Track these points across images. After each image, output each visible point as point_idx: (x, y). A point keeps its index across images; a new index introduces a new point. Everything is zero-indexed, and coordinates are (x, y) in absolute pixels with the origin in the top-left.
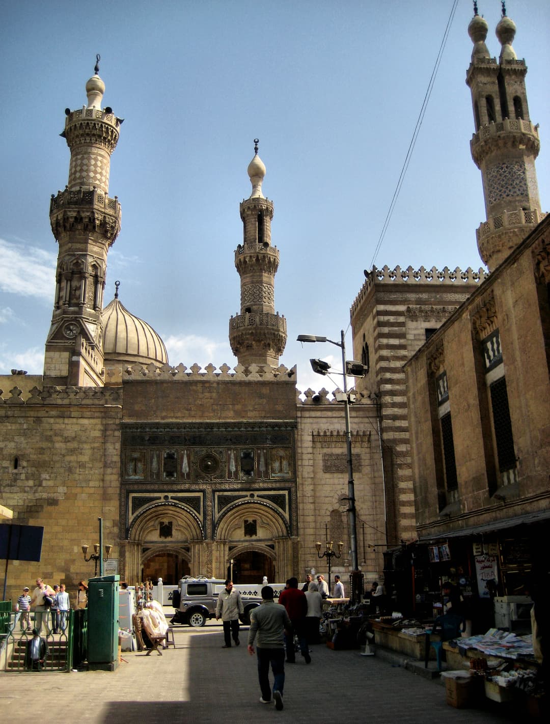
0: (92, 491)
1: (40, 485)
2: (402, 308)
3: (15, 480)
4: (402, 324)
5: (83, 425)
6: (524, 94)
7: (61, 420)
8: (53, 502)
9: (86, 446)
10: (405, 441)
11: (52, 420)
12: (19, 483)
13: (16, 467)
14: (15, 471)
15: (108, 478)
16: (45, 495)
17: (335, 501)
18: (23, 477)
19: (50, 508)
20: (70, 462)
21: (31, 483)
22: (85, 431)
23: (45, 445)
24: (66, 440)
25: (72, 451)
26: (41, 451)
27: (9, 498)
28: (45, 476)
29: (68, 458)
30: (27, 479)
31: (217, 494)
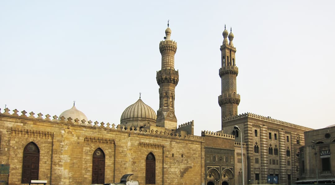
0: (199, 165)
1: (188, 163)
2: (252, 124)
3: (182, 161)
4: (251, 128)
5: (197, 147)
6: (235, 58)
7: (192, 145)
8: (191, 167)
9: (197, 152)
10: (252, 157)
11: (190, 144)
12: (183, 162)
13: (182, 157)
14: (182, 158)
15: (202, 161)
16: (189, 166)
17: (239, 169)
18: (184, 160)
19: (190, 169)
20: (194, 157)
21: (186, 162)
22: (197, 148)
23: (188, 151)
24: (193, 150)
25: (195, 154)
26: (188, 153)
27: (181, 166)
28: (189, 160)
29: (194, 155)
30: (185, 161)
31: (222, 167)
